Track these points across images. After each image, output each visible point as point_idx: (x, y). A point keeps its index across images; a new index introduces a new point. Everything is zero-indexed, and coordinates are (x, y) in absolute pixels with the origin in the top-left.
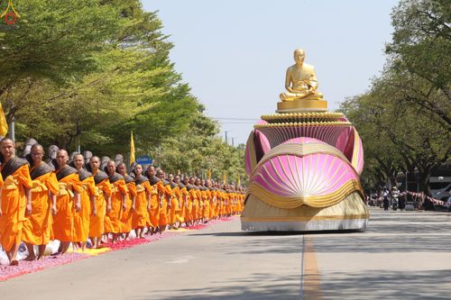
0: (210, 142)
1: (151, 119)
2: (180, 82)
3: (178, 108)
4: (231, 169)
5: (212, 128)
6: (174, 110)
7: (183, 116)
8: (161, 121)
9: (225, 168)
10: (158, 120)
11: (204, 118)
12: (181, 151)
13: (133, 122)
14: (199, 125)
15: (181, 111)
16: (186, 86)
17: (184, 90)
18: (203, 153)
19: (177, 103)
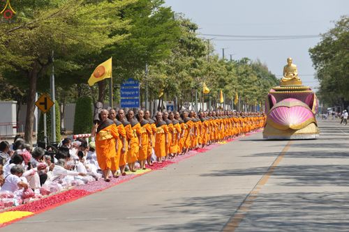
0: (201, 63)
1: (131, 45)
2: (163, 5)
3: (160, 33)
4: (227, 87)
5: (203, 49)
6: (156, 35)
7: (164, 40)
8: (142, 46)
9: (221, 87)
10: (139, 46)
11: (194, 39)
12: (169, 73)
13: (113, 47)
14: (189, 46)
15: (162, 36)
16: (169, 9)
17: (166, 14)
18: (193, 75)
19: (159, 28)
